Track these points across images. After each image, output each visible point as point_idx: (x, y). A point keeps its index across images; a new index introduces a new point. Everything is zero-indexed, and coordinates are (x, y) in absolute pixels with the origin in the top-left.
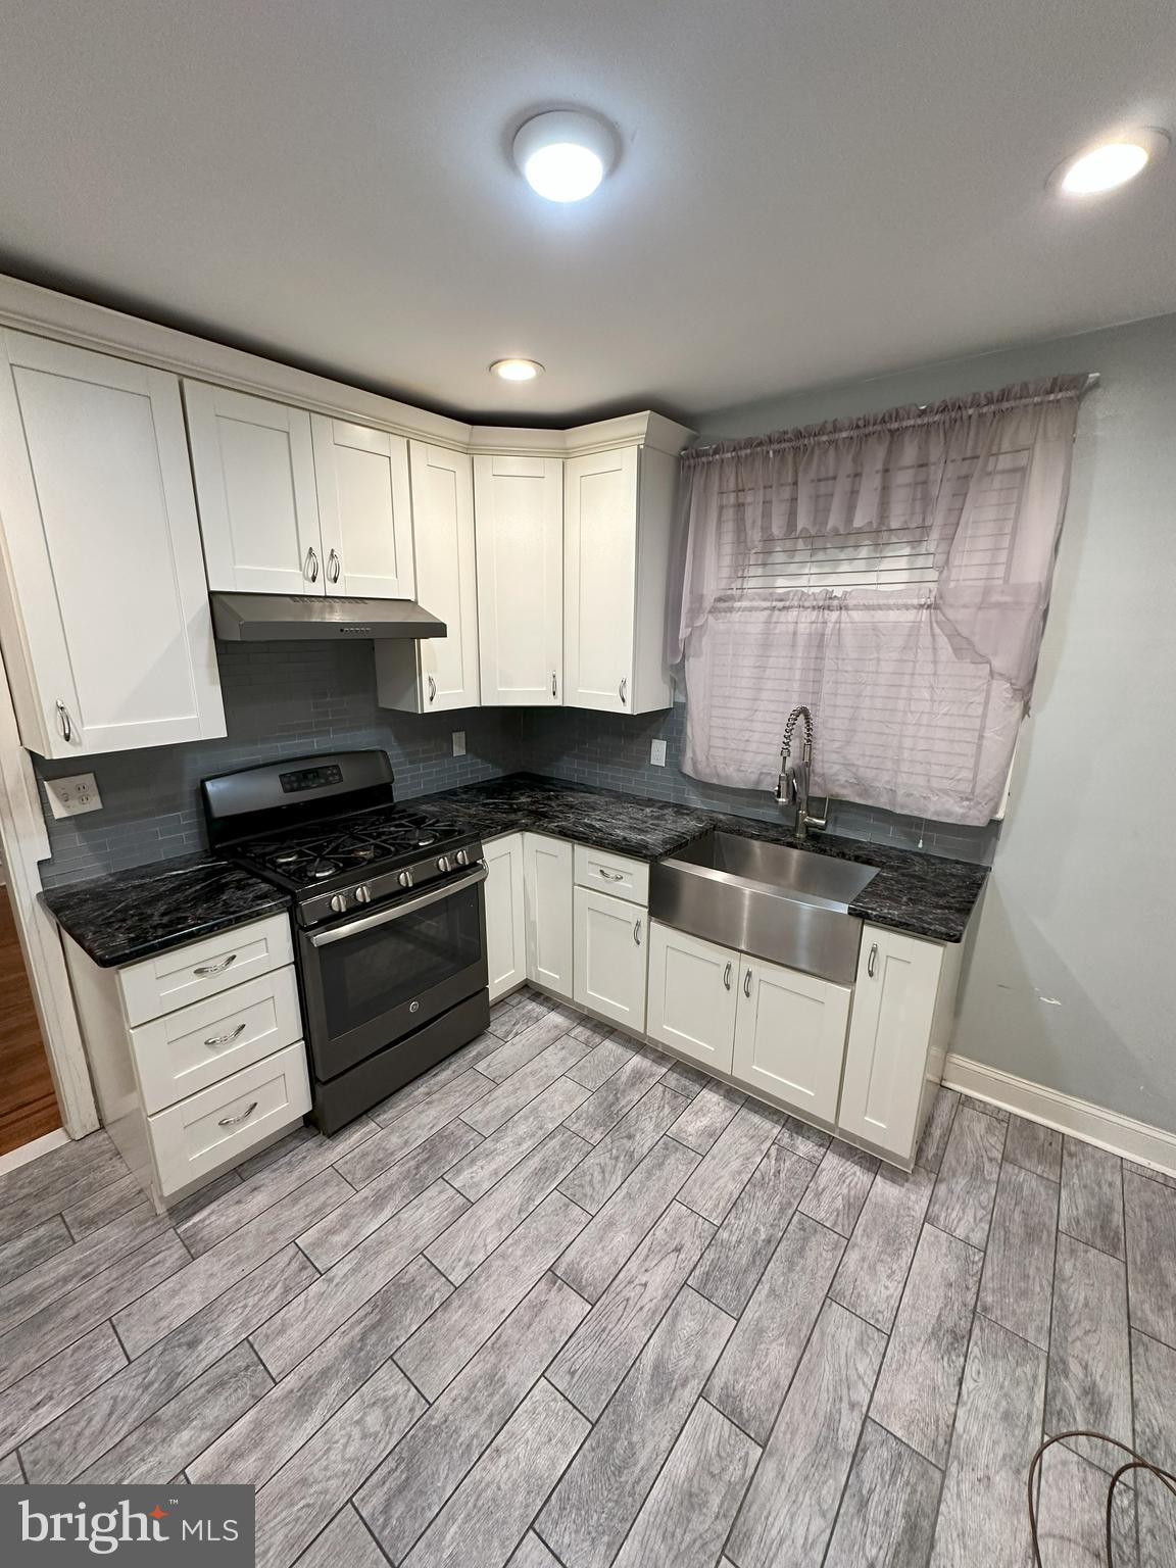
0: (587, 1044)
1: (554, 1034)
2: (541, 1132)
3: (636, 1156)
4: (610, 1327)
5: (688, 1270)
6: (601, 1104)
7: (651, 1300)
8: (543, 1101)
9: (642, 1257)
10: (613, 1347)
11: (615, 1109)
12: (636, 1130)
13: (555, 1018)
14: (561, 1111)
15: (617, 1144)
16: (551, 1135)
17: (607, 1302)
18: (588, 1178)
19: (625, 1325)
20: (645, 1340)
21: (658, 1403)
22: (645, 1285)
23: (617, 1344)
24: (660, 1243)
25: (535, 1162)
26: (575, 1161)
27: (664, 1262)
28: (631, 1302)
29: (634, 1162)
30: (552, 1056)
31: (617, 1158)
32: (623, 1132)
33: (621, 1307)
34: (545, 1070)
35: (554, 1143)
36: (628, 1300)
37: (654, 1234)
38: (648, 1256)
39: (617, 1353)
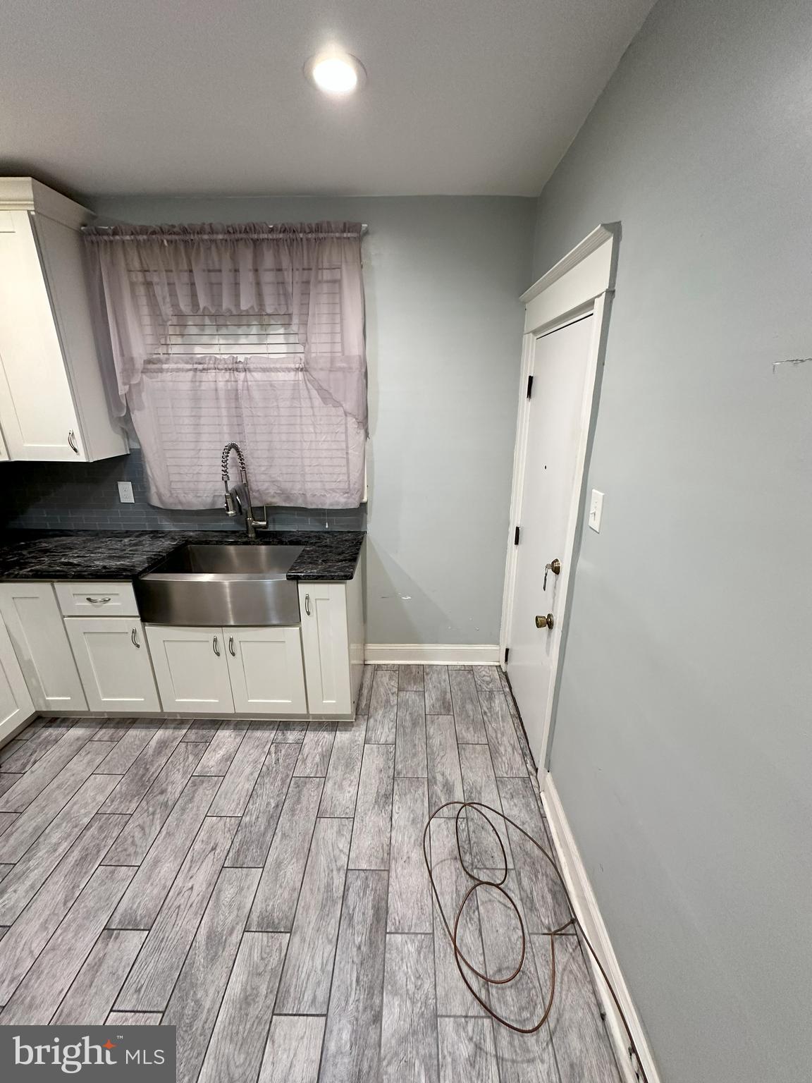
0: (111, 740)
1: (75, 747)
2: (77, 830)
3: (170, 803)
4: (167, 935)
5: (223, 858)
6: (132, 780)
7: (198, 895)
8: (75, 804)
9: (186, 871)
10: (172, 947)
11: (145, 779)
12: (167, 785)
13: (77, 732)
14: (94, 804)
15: (152, 803)
16: (87, 827)
17: (162, 919)
18: (130, 840)
19: (180, 925)
20: (198, 924)
21: (213, 959)
22: (192, 888)
23: (174, 943)
24: (198, 853)
25: (76, 855)
26: (115, 834)
27: (204, 864)
28: (182, 907)
29: (168, 808)
30: (79, 765)
31: (153, 814)
32: (156, 791)
33: (174, 915)
34: (72, 778)
35: (93, 830)
36: (179, 906)
37: (193, 849)
38: (191, 867)
39: (176, 949)
